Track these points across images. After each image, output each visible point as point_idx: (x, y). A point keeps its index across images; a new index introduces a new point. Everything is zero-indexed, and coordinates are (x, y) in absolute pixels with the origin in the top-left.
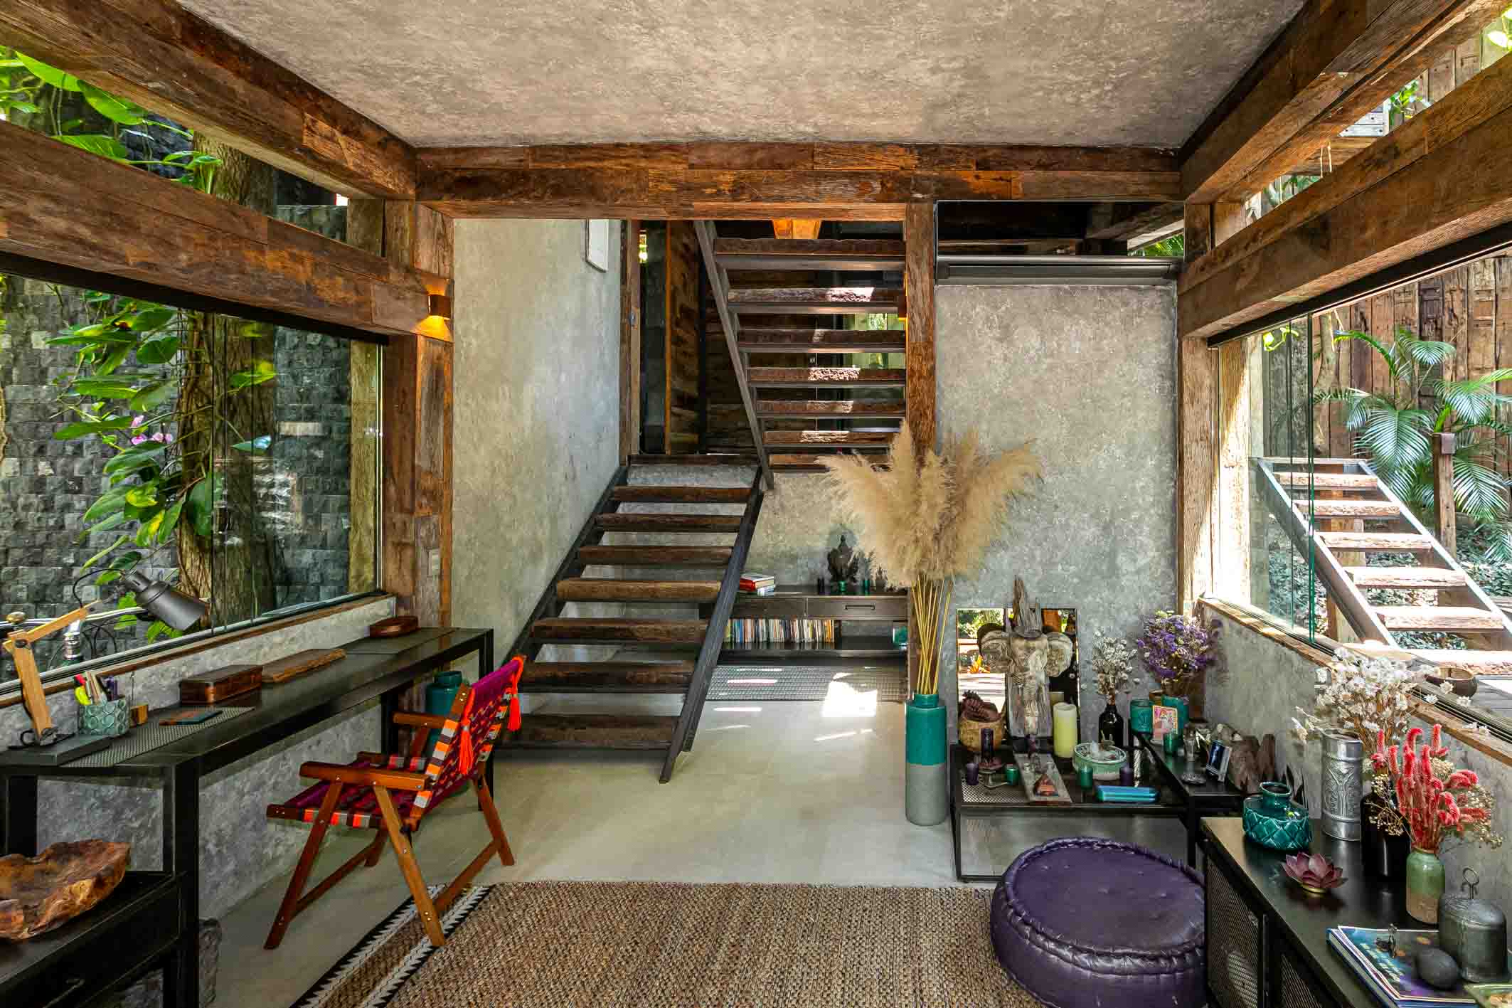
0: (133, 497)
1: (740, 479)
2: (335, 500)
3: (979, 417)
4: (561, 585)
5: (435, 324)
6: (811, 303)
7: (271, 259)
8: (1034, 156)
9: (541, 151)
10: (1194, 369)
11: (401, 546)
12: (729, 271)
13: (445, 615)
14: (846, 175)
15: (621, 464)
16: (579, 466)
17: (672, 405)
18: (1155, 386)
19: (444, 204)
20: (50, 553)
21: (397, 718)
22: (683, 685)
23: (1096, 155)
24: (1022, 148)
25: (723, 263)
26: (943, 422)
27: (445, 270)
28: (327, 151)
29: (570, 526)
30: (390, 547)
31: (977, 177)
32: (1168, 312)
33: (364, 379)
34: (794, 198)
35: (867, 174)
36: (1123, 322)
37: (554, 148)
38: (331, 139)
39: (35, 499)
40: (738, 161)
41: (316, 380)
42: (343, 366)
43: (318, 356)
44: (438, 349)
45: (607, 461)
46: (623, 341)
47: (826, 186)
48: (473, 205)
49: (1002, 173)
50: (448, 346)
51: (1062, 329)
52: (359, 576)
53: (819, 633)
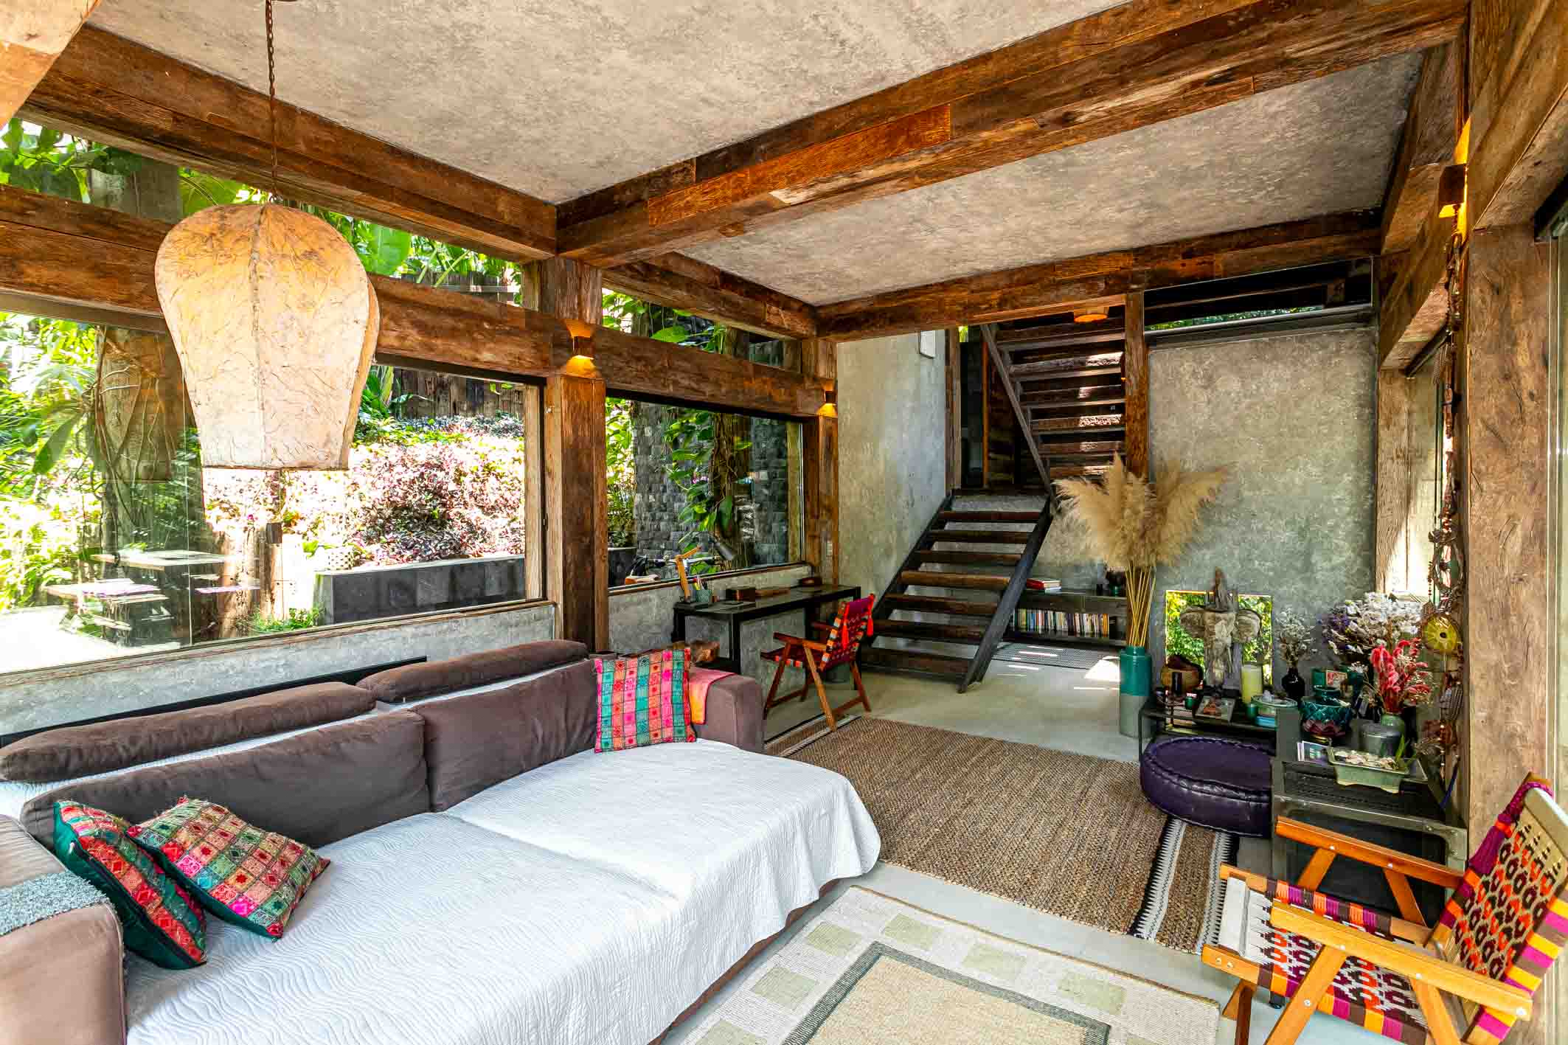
0: (697, 509)
1: (1033, 505)
2: (779, 515)
3: (1186, 446)
4: (903, 573)
5: (828, 409)
6: (1071, 369)
7: (756, 384)
8: (1235, 239)
9: (883, 297)
10: (1391, 398)
11: (814, 537)
12: (1011, 353)
13: (836, 580)
14: (1079, 281)
15: (948, 495)
16: (916, 497)
17: (989, 451)
18: (1353, 415)
19: (832, 337)
20: (655, 543)
21: (814, 625)
22: (976, 640)
23: (1292, 229)
24: (1222, 235)
25: (1004, 348)
26: (1156, 453)
27: (832, 375)
28: (775, 321)
29: (911, 537)
30: (808, 538)
31: (1183, 265)
32: (1368, 350)
33: (794, 443)
34: (1041, 303)
35: (1093, 278)
36: (1322, 361)
37: (889, 293)
38: (778, 314)
39: (648, 515)
40: (1002, 283)
41: (768, 445)
42: (783, 435)
43: (769, 431)
44: (830, 424)
45: (937, 493)
46: (947, 406)
47: (1064, 290)
48: (845, 336)
49: (1207, 259)
50: (835, 421)
51: (1261, 374)
52: (793, 553)
53: (1096, 628)
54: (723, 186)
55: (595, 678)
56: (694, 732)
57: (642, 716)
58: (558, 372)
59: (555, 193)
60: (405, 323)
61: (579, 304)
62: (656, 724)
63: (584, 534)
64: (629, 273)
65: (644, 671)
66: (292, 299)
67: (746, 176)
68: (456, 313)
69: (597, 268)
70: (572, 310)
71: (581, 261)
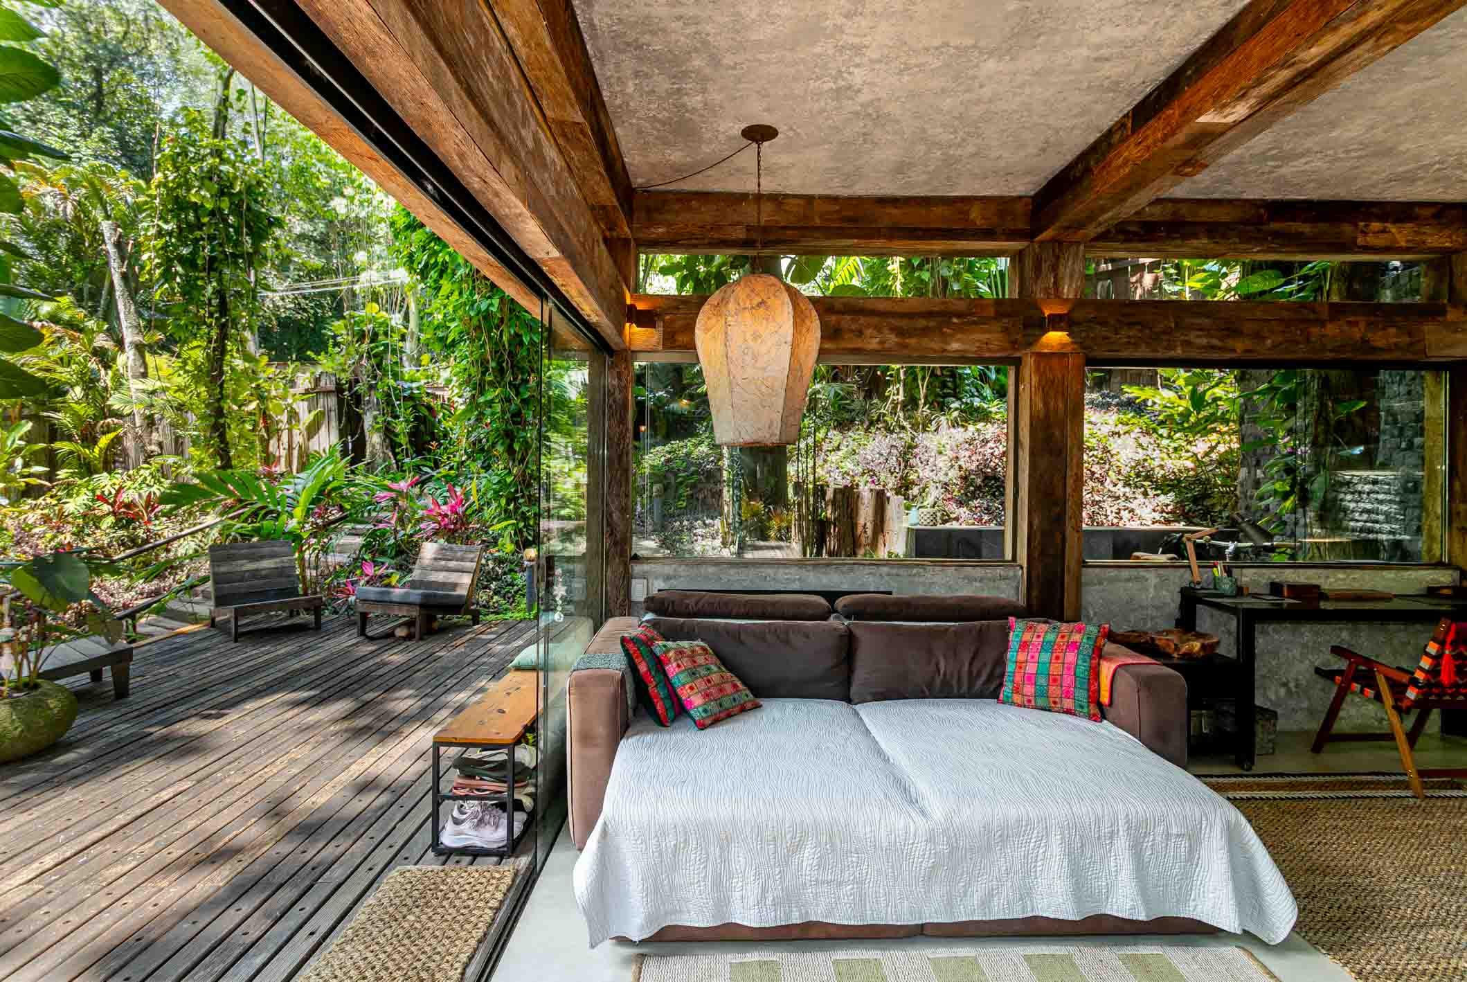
0: (1278, 486)
7: (1331, 329)
28: (1380, 240)
30: (1455, 532)
33: (1435, 399)
38: (1384, 231)
52: (1429, 550)
54: (1155, 130)
55: (1007, 635)
56: (1100, 712)
57: (1042, 681)
58: (1028, 351)
59: (1024, 186)
60: (886, 331)
61: (1055, 283)
62: (1055, 690)
63: (1056, 504)
64: (1121, 237)
65: (1051, 637)
66: (748, 336)
67: (1174, 112)
68: (929, 315)
69: (1078, 243)
70: (1046, 290)
71: (1053, 240)
